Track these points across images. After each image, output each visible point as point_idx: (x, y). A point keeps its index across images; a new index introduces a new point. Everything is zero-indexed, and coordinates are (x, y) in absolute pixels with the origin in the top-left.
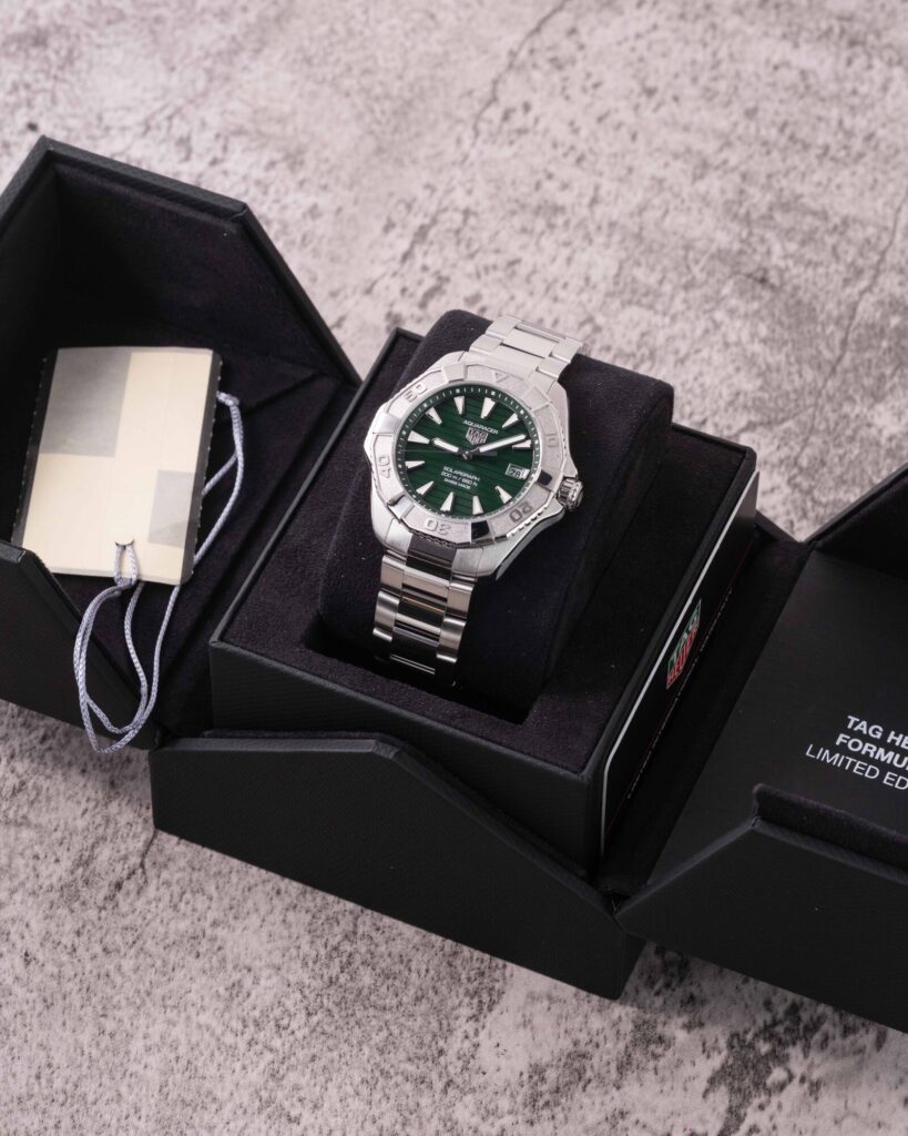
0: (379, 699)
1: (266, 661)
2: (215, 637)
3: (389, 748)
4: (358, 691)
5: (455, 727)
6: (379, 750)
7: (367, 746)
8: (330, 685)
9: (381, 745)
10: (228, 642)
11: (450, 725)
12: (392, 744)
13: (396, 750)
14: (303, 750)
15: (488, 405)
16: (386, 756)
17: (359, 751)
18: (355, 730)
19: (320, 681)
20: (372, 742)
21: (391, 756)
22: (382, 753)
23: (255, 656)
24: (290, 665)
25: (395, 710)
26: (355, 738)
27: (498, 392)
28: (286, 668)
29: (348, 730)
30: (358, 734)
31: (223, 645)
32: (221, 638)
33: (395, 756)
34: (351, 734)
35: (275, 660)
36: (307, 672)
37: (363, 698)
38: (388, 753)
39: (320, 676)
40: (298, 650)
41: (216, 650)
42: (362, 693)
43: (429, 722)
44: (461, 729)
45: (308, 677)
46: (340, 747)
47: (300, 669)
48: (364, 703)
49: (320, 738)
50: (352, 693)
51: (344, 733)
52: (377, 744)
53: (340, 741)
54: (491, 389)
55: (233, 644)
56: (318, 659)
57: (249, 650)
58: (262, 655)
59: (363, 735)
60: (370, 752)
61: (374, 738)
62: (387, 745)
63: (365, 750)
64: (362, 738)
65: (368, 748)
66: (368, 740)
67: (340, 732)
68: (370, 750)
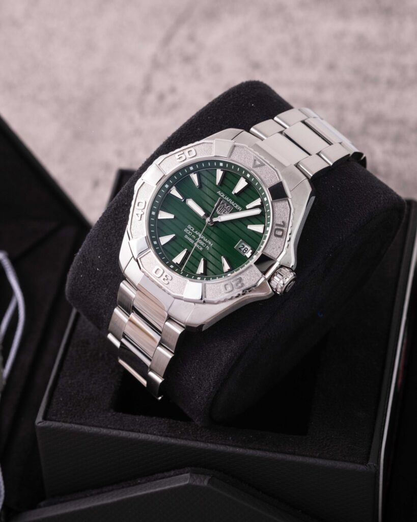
0: (186, 439)
1: (86, 428)
2: (39, 418)
3: (202, 477)
4: (167, 436)
5: (255, 449)
6: (194, 480)
7: (183, 480)
8: (143, 436)
9: (195, 476)
10: (51, 420)
12: (204, 473)
13: (208, 478)
14: (128, 496)
16: (202, 484)
17: (177, 485)
19: (133, 435)
20: (188, 475)
21: (206, 483)
22: (198, 483)
23: (76, 426)
24: (106, 427)
26: (170, 476)
28: (104, 431)
30: (172, 473)
31: (48, 423)
32: (45, 418)
33: (209, 482)
35: (93, 426)
38: (203, 482)
39: (132, 431)
40: (110, 414)
41: (43, 428)
42: (171, 437)
44: (259, 450)
45: (124, 434)
46: (160, 487)
47: (115, 429)
48: (171, 445)
49: (140, 483)
50: (162, 439)
52: (191, 476)
53: (158, 481)
54: (247, 172)
55: (55, 420)
56: (128, 418)
57: (70, 423)
58: (81, 424)
59: (177, 472)
60: (187, 485)
61: (187, 473)
62: (200, 475)
63: (182, 484)
64: (177, 475)
65: (185, 481)
66: (183, 475)
67: (156, 475)
68: (187, 482)
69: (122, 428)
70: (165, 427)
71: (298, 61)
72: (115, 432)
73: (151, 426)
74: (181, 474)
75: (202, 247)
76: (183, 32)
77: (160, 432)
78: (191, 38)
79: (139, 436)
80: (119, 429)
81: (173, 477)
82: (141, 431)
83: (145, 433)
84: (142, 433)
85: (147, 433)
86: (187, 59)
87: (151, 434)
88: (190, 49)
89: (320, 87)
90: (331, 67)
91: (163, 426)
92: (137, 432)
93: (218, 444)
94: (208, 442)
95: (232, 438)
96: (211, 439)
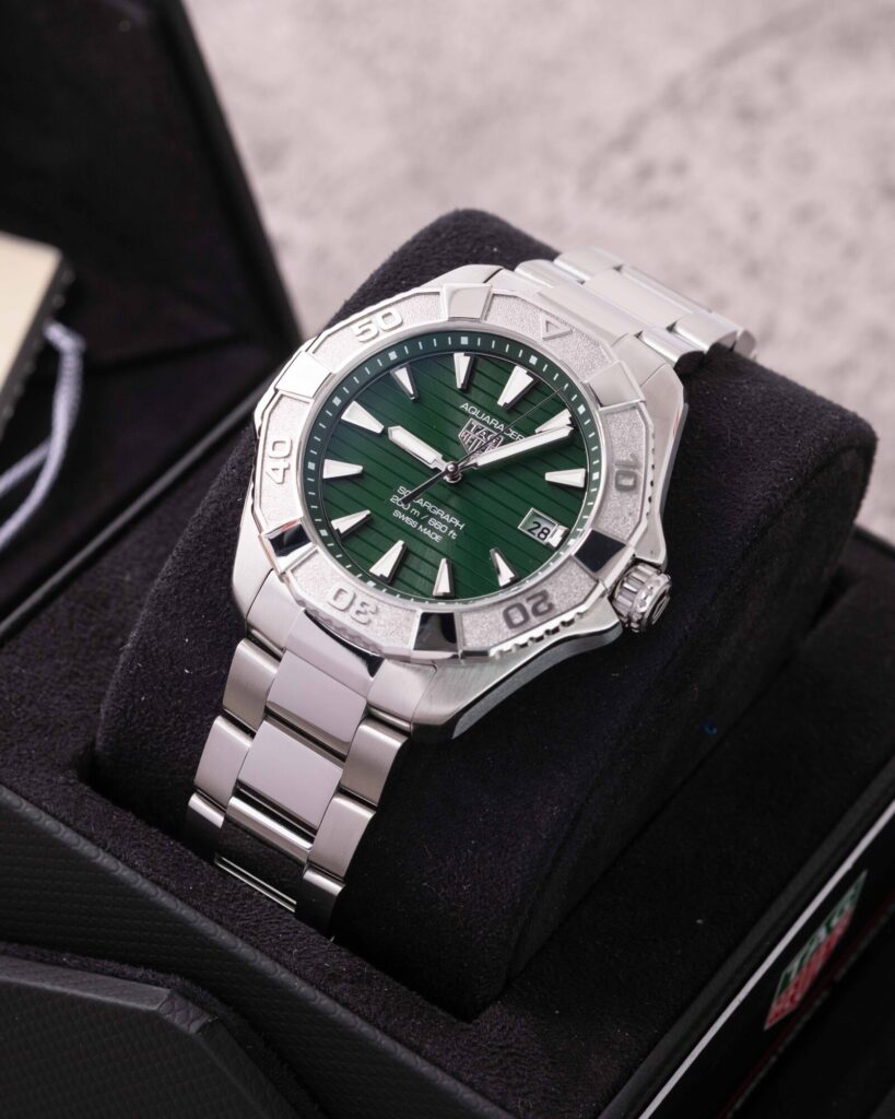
0: (196, 908)
3: (194, 1011)
4: (158, 883)
5: (336, 999)
6: (172, 1010)
7: (148, 998)
8: (105, 860)
9: (179, 1002)
11: (325, 992)
12: (202, 1005)
13: (207, 1018)
15: (519, 381)
16: (184, 1026)
17: (132, 1004)
18: (135, 964)
19: (87, 848)
20: (164, 992)
21: (193, 1028)
22: (176, 1020)
24: (38, 805)
25: (223, 936)
27: (542, 359)
28: (28, 809)
29: (122, 961)
30: (140, 972)
33: (201, 1030)
34: (127, 969)
36: (68, 825)
37: (165, 899)
38: (189, 1022)
39: (90, 838)
40: (61, 778)
42: (166, 888)
43: (283, 975)
44: (345, 1005)
45: (67, 835)
46: (96, 991)
47: (54, 816)
48: (159, 908)
50: (144, 885)
51: (115, 966)
52: (170, 997)
53: (100, 977)
54: (530, 351)
56: (96, 805)
59: (150, 976)
60: (153, 1012)
61: (169, 987)
62: (190, 1004)
63: (143, 1006)
64: (148, 982)
65: (152, 1003)
66: (155, 988)
67: (106, 962)
68: (155, 1008)
69: (71, 820)
70: (165, 860)
72: (49, 823)
73: (140, 846)
74: (157, 984)
75: (439, 533)
77: (148, 867)
79: (98, 856)
80: (62, 821)
81: (134, 983)
82: (109, 845)
83: (114, 855)
84: (109, 851)
85: (119, 858)
87: (125, 862)
91: (163, 857)
92: (98, 845)
93: (262, 951)
94: (241, 937)
95: (299, 954)
96: (252, 934)
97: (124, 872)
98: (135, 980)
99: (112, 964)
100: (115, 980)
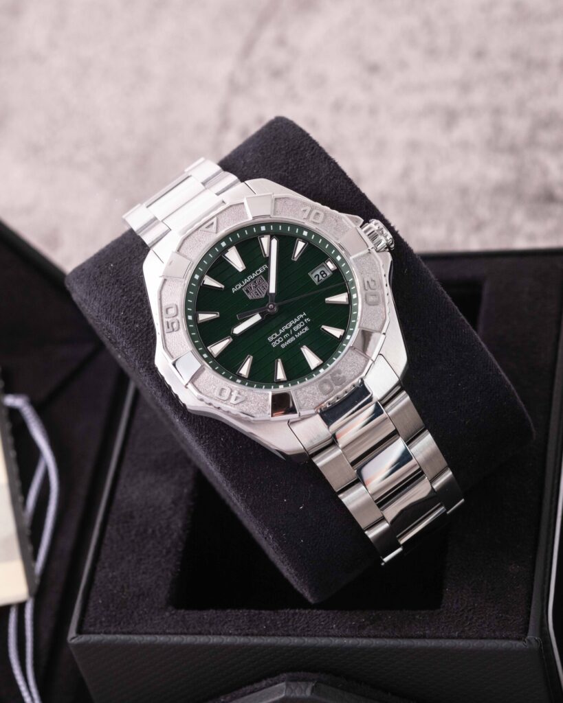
0: (274, 635)
2: (72, 633)
3: (303, 685)
4: (247, 635)
5: (369, 637)
6: (292, 691)
7: (278, 693)
8: (214, 640)
9: (293, 685)
10: (89, 633)
11: (362, 637)
12: (304, 680)
13: (312, 685)
16: (303, 695)
18: (259, 680)
19: (202, 639)
20: (283, 685)
21: (308, 693)
22: (297, 694)
23: (123, 637)
24: (164, 633)
25: (295, 641)
26: (261, 689)
28: (161, 639)
29: (251, 683)
30: (264, 683)
31: (84, 638)
32: (80, 631)
33: (312, 691)
34: (257, 686)
35: (146, 633)
36: (185, 634)
37: (255, 640)
38: (305, 692)
39: (200, 633)
40: (167, 614)
42: (252, 635)
43: (336, 641)
44: (375, 637)
45: (188, 639)
47: (176, 634)
48: (256, 646)
50: (241, 640)
51: (249, 688)
52: (287, 685)
55: (94, 633)
56: (193, 616)
57: (115, 633)
58: (129, 633)
59: (270, 682)
60: (283, 698)
61: (283, 681)
62: (299, 683)
63: (277, 698)
64: (271, 685)
65: (280, 693)
66: (277, 686)
67: (244, 689)
68: (283, 695)
69: (185, 631)
70: (243, 622)
71: (432, 53)
72: (176, 639)
73: (225, 623)
74: (276, 683)
76: (269, 34)
77: (237, 630)
78: (281, 42)
79: (210, 639)
80: (181, 634)
81: (265, 690)
82: (212, 632)
83: (217, 634)
84: (214, 634)
85: (220, 634)
86: (277, 73)
87: (225, 634)
88: (280, 57)
89: (465, 87)
90: (480, 54)
91: (241, 621)
92: (206, 635)
93: (318, 636)
94: (304, 636)
95: (337, 626)
96: (308, 631)
97: (227, 640)
98: (264, 688)
99: (247, 688)
100: (254, 695)
